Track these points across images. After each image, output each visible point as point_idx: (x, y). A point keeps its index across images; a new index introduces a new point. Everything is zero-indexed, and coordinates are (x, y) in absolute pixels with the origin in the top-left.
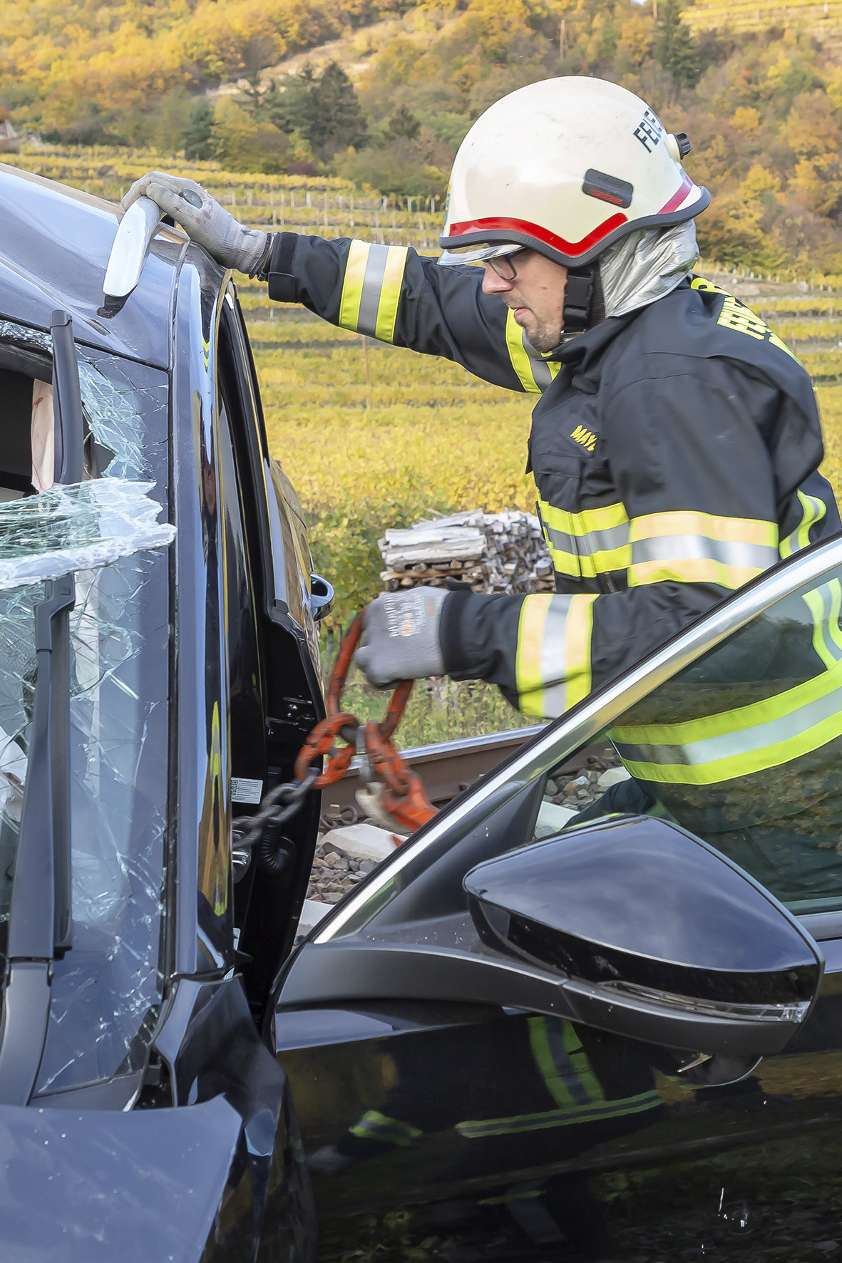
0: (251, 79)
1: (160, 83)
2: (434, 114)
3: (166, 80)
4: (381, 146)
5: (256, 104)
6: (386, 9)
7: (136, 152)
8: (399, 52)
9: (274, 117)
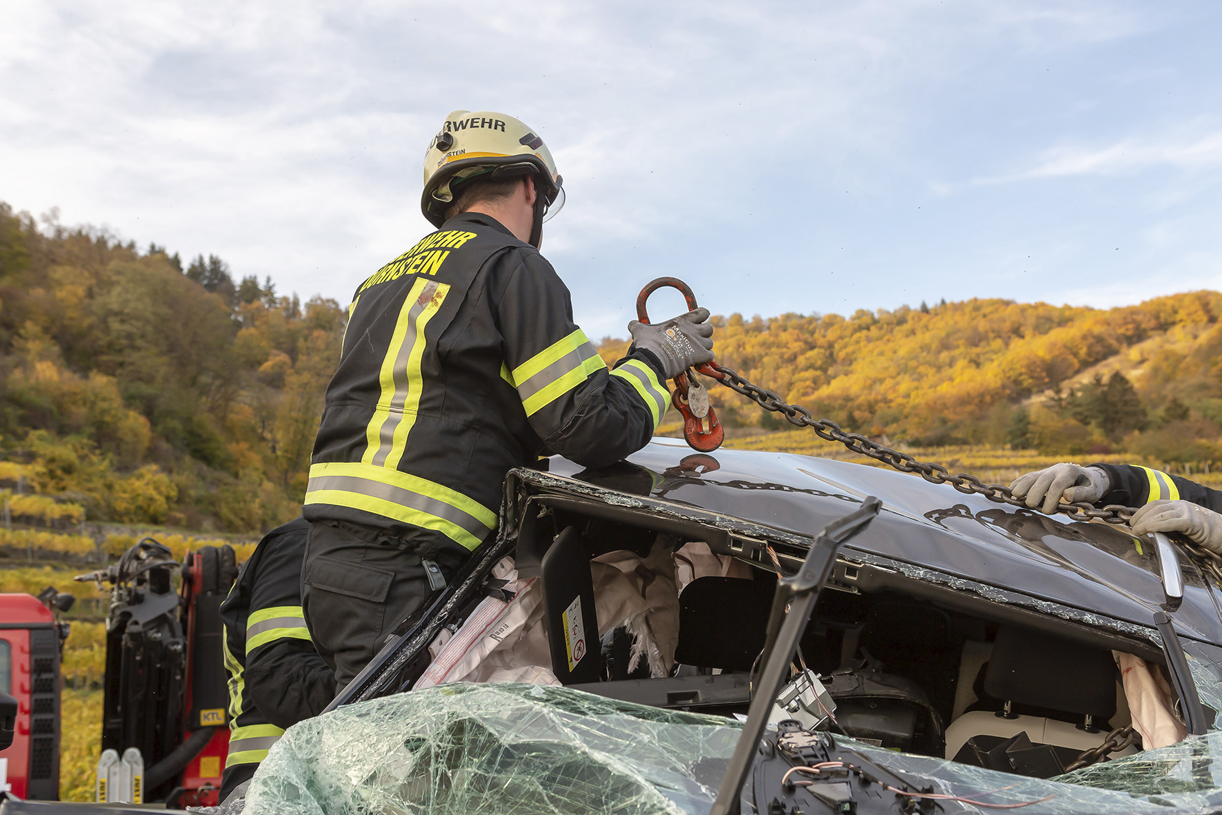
0: (1055, 389)
1: (988, 399)
2: (1199, 400)
3: (992, 397)
4: (1160, 428)
5: (1060, 406)
6: (1153, 329)
7: (975, 448)
8: (1166, 358)
9: (1075, 415)
